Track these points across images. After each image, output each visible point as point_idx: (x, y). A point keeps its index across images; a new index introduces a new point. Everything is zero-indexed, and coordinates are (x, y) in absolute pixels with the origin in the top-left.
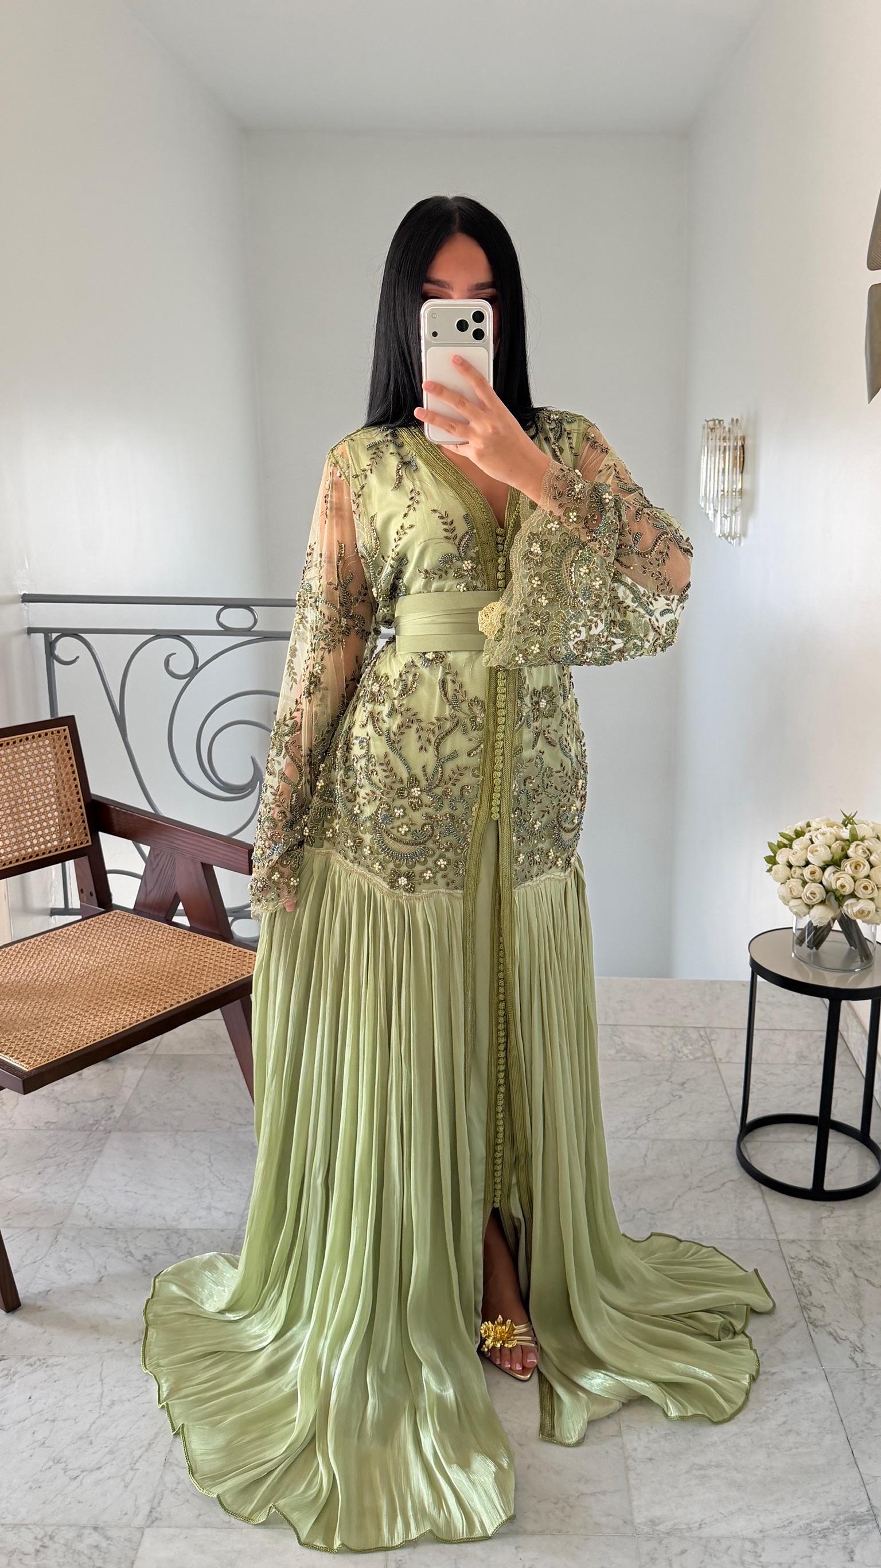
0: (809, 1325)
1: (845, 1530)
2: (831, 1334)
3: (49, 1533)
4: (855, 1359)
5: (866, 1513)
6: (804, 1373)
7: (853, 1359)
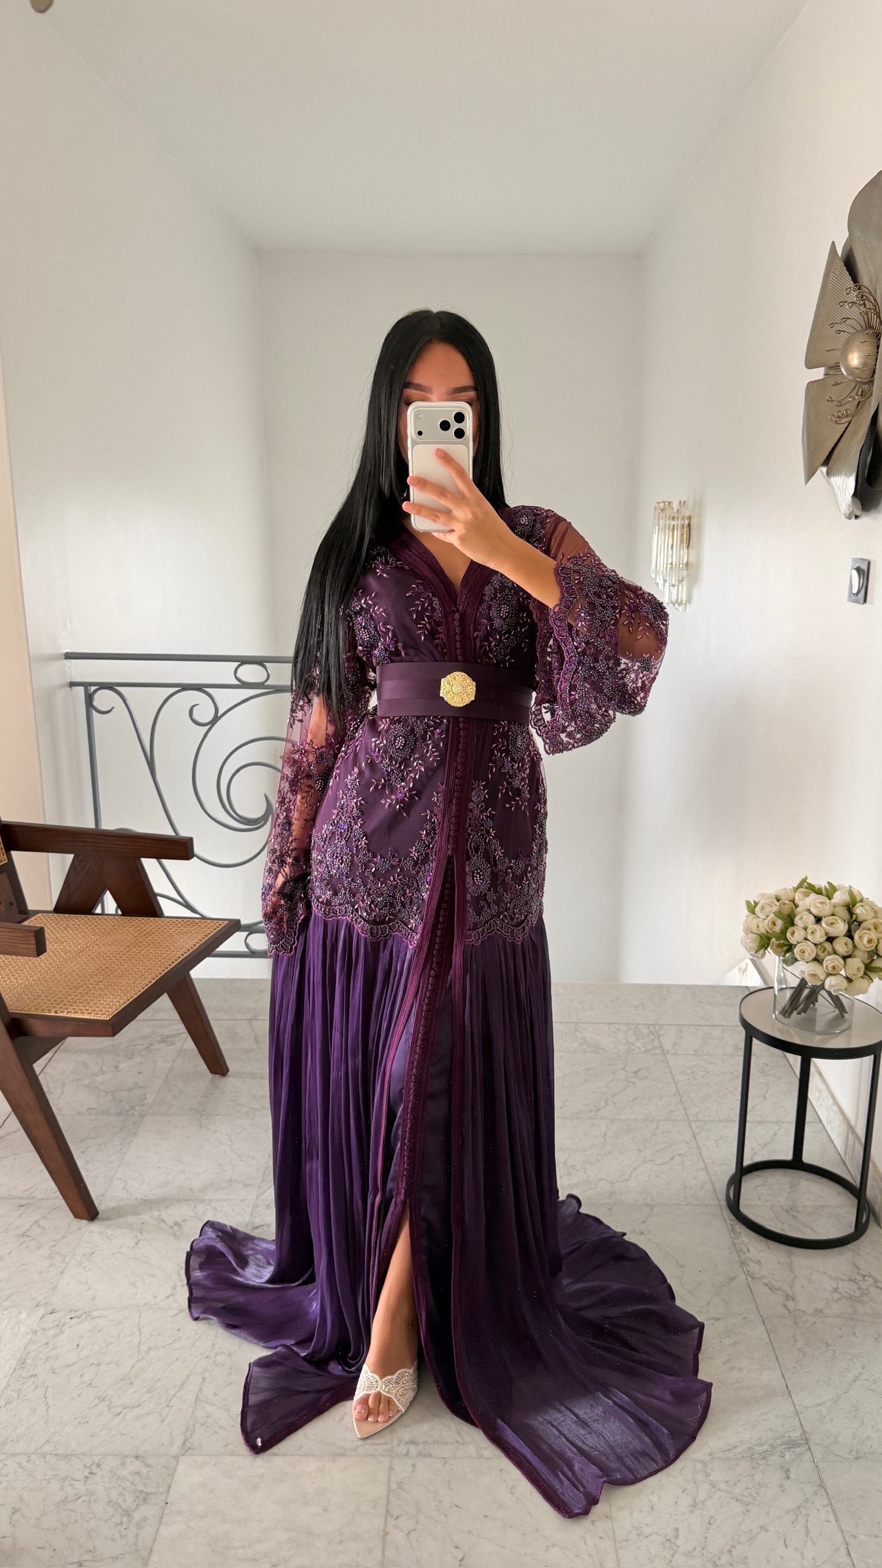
0: (749, 1279)
1: (781, 1452)
2: (766, 1285)
3: (96, 1462)
4: (788, 1306)
5: (799, 1438)
6: (745, 1318)
7: (785, 1306)
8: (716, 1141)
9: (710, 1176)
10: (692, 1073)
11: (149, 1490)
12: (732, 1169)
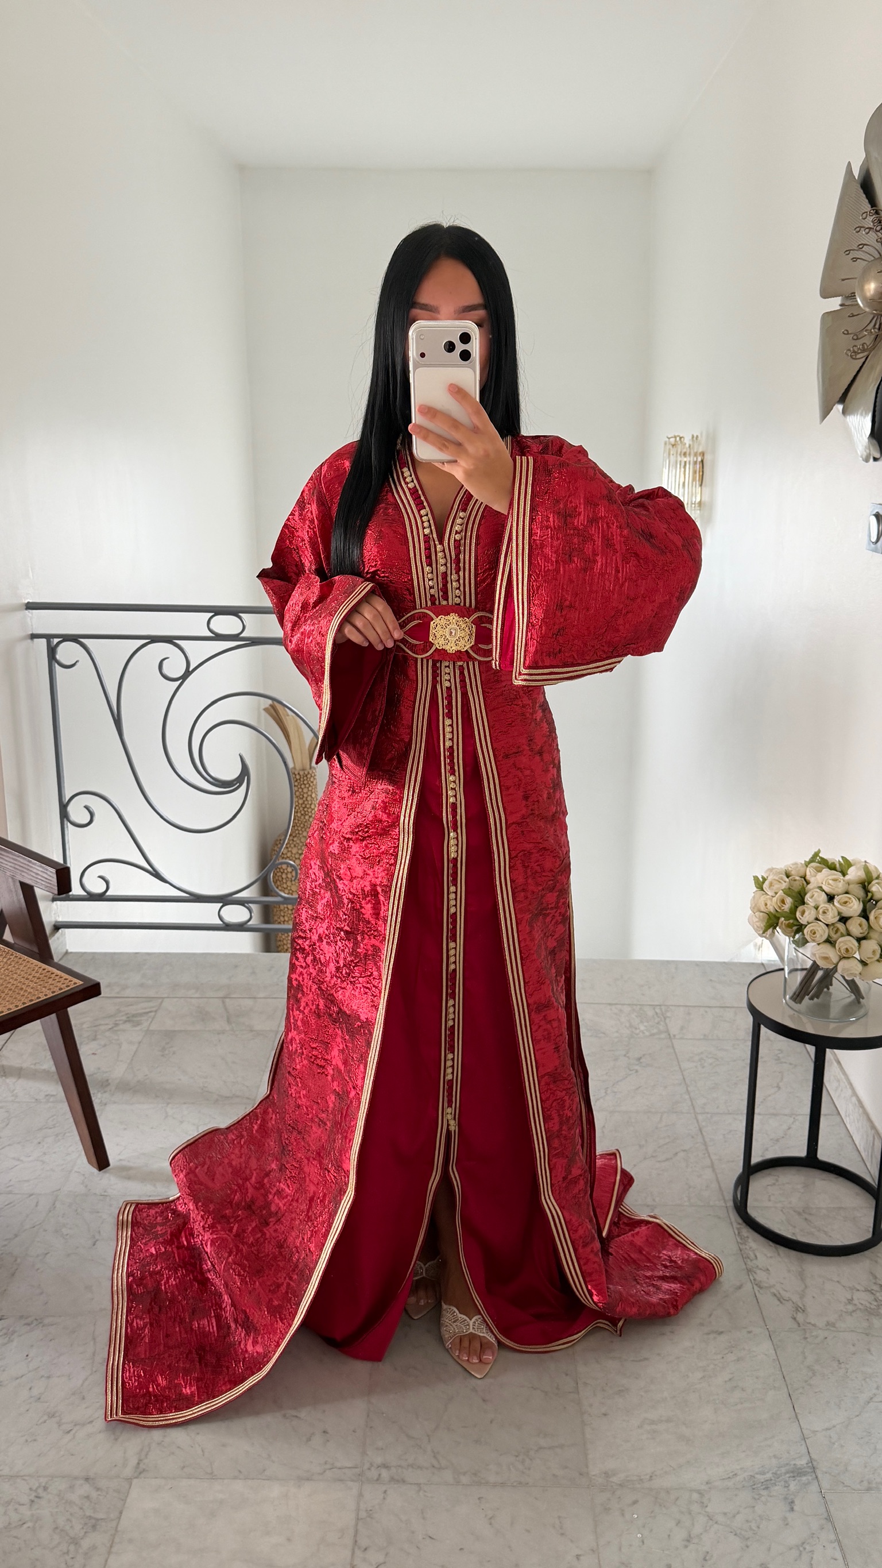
0: (755, 1287)
1: (786, 1482)
2: (775, 1295)
3: (43, 1484)
4: (797, 1319)
5: (805, 1465)
6: (750, 1332)
7: (795, 1319)
8: (724, 1135)
9: (716, 1175)
10: (701, 1060)
11: (101, 1516)
12: (739, 1168)
